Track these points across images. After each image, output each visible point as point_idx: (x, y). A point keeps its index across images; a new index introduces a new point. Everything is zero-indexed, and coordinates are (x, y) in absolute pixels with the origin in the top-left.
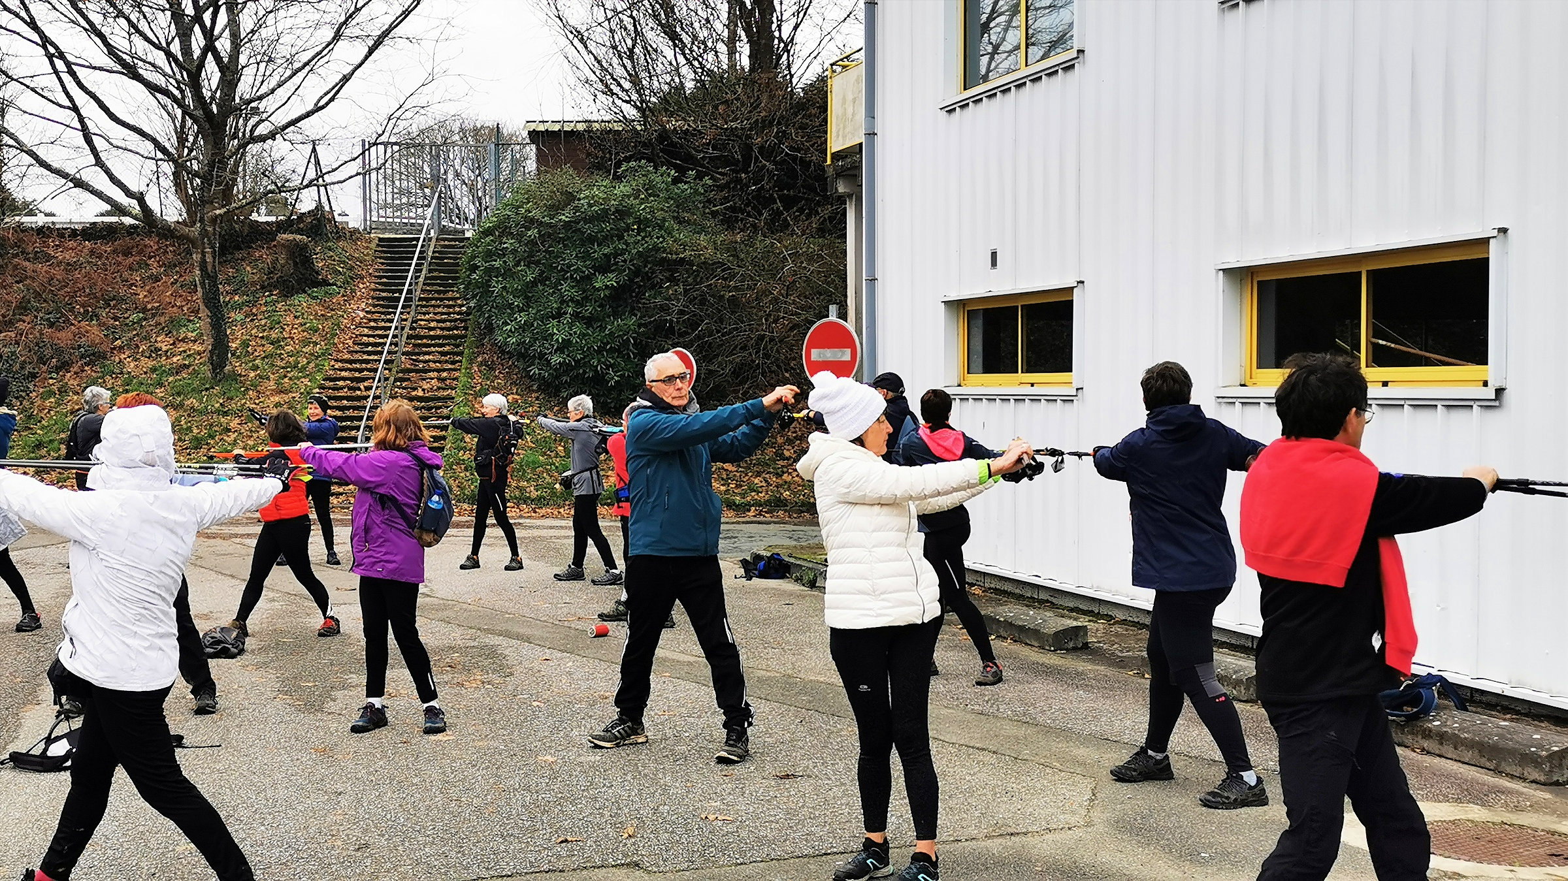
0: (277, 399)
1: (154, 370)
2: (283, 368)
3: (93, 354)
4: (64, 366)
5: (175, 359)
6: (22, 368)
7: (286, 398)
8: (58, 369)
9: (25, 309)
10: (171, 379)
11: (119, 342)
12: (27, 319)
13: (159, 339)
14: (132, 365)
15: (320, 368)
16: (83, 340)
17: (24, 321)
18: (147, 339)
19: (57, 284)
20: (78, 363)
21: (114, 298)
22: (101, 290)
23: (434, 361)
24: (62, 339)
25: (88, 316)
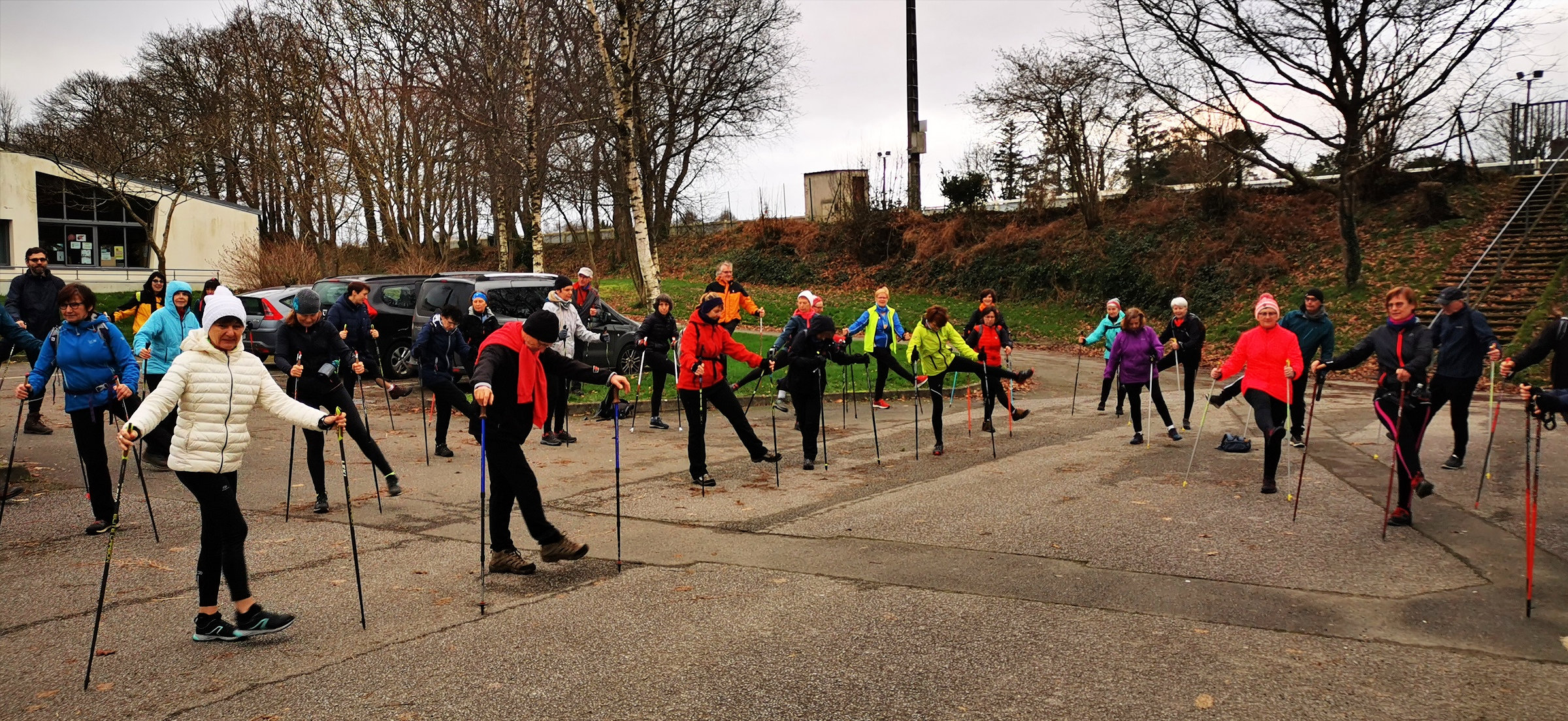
3: (1278, 272)
15: (1431, 280)
16: (1271, 263)
17: (1237, 251)
18: (1316, 260)
19: (1263, 225)
20: (1268, 277)
21: (1299, 233)
22: (1291, 228)
23: (1530, 274)
24: (1260, 262)
25: (1280, 246)
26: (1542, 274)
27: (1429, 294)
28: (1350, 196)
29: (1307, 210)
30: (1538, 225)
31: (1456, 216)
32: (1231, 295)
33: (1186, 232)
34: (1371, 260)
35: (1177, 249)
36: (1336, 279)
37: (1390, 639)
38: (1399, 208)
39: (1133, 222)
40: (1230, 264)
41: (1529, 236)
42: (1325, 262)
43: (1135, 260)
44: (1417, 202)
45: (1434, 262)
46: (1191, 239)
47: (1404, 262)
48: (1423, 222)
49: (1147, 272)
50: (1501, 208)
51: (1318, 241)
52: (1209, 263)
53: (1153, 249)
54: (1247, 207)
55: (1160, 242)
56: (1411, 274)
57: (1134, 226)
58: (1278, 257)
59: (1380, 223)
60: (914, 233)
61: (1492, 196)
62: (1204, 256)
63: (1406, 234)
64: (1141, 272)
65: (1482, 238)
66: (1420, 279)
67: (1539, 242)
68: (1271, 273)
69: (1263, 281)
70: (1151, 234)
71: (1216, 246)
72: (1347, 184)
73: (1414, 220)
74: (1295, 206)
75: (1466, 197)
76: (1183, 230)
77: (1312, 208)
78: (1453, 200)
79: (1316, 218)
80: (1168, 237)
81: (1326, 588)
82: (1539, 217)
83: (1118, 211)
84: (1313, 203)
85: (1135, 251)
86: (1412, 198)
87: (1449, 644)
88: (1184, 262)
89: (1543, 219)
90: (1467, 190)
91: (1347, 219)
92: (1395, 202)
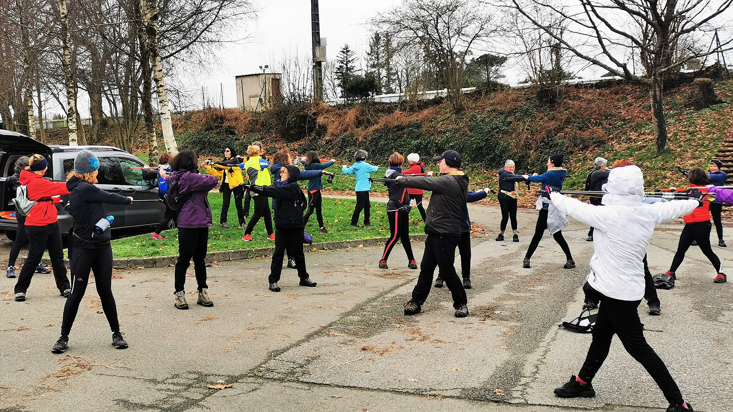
0: (691, 162)
1: (628, 148)
2: (695, 146)
3: (599, 142)
4: (585, 148)
5: (639, 143)
6: (567, 149)
7: (697, 161)
8: (582, 149)
9: (569, 122)
10: (637, 153)
11: (611, 136)
12: (569, 127)
13: (631, 134)
14: (618, 146)
20: (592, 146)
24: (585, 135)
38: (679, 97)
39: (488, 109)
44: (692, 92)
46: (533, 120)
48: (698, 106)
49: (503, 144)
53: (505, 127)
57: (489, 112)
58: (599, 132)
60: (324, 117)
62: (544, 132)
64: (498, 144)
68: (594, 143)
70: (503, 117)
71: (551, 125)
73: (691, 105)
80: (515, 119)
88: (530, 136)
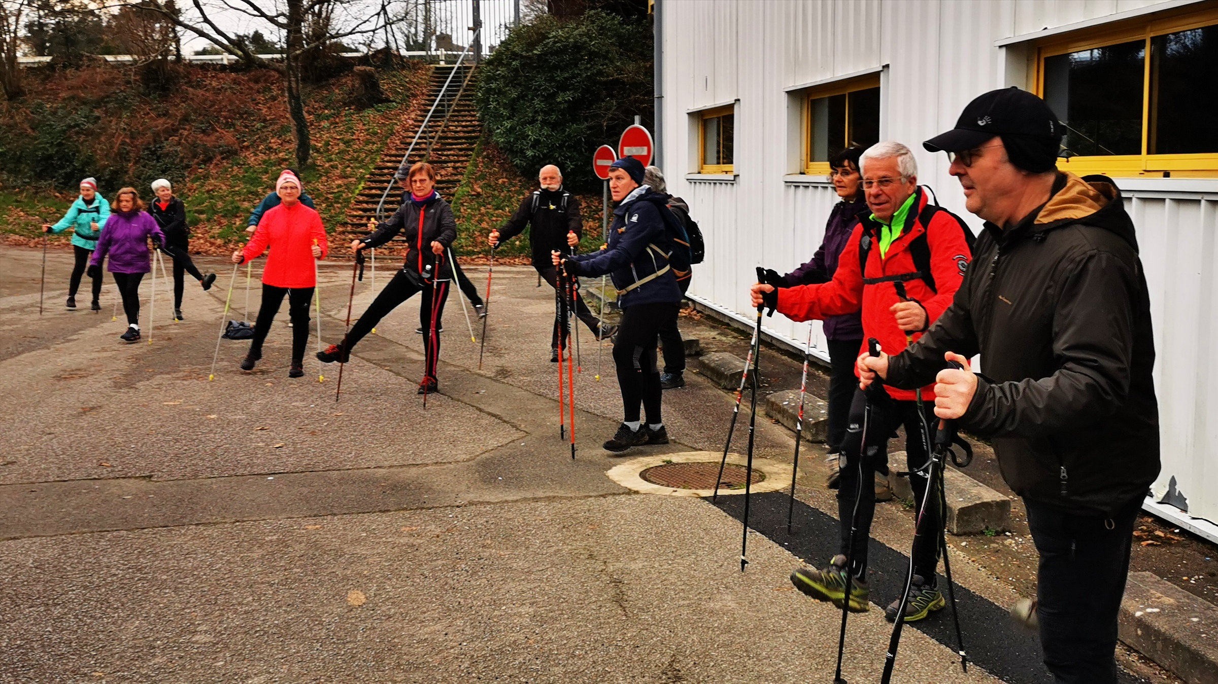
2: (348, 160)
3: (229, 151)
4: (208, 160)
5: (281, 154)
7: (346, 181)
9: (187, 120)
10: (274, 168)
11: (246, 143)
13: (272, 141)
14: (253, 159)
15: (373, 161)
16: (222, 142)
17: (185, 129)
18: (265, 140)
19: (208, 103)
20: (219, 157)
21: (246, 112)
22: (238, 107)
23: (453, 155)
24: (209, 141)
25: (228, 125)
26: (462, 156)
27: (372, 174)
28: (296, 76)
29: (251, 89)
30: (454, 111)
31: (388, 100)
32: (183, 177)
33: (126, 108)
34: (316, 141)
35: (118, 125)
36: (286, 160)
37: (481, 500)
38: (337, 91)
39: (63, 95)
40: (179, 144)
41: (448, 120)
42: (274, 142)
43: (70, 137)
44: (353, 85)
45: (374, 143)
46: (133, 116)
47: (347, 143)
48: (361, 105)
49: (86, 151)
50: (423, 94)
51: (265, 121)
52: (155, 141)
53: (91, 126)
54: (189, 83)
55: (98, 118)
56: (355, 155)
57: (64, 99)
58: (229, 137)
59: (322, 105)
61: (415, 83)
62: (149, 134)
63: (346, 116)
64: (79, 151)
65: (411, 122)
66: (363, 160)
67: (456, 126)
68: (222, 153)
69: (215, 162)
70: (85, 110)
71: (161, 124)
72: (294, 64)
73: (352, 103)
74: (239, 84)
75: (394, 82)
76: (123, 105)
77: (256, 87)
78: (384, 85)
79: (261, 97)
80: (106, 112)
81: (402, 462)
82: (454, 103)
83: (43, 81)
84: (257, 82)
85: (70, 127)
86: (348, 82)
87: (529, 495)
88: (128, 140)
89: (457, 105)
90: (394, 76)
91: (295, 98)
92: (333, 85)
